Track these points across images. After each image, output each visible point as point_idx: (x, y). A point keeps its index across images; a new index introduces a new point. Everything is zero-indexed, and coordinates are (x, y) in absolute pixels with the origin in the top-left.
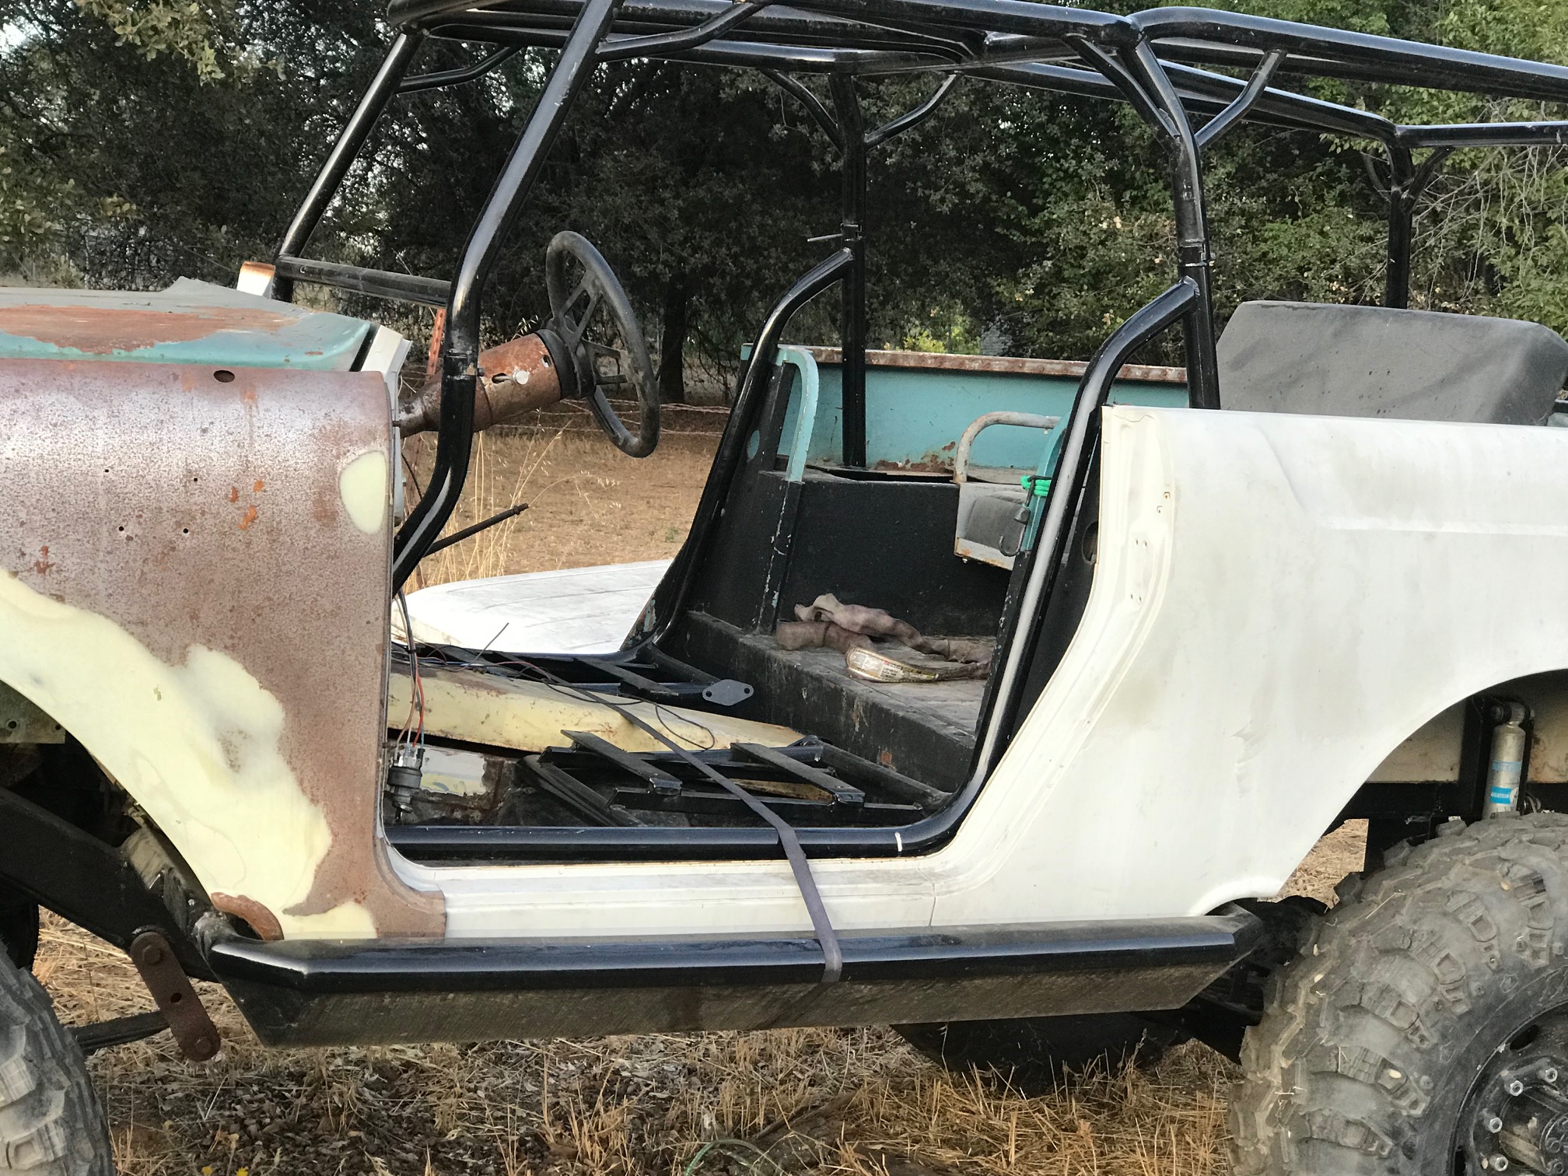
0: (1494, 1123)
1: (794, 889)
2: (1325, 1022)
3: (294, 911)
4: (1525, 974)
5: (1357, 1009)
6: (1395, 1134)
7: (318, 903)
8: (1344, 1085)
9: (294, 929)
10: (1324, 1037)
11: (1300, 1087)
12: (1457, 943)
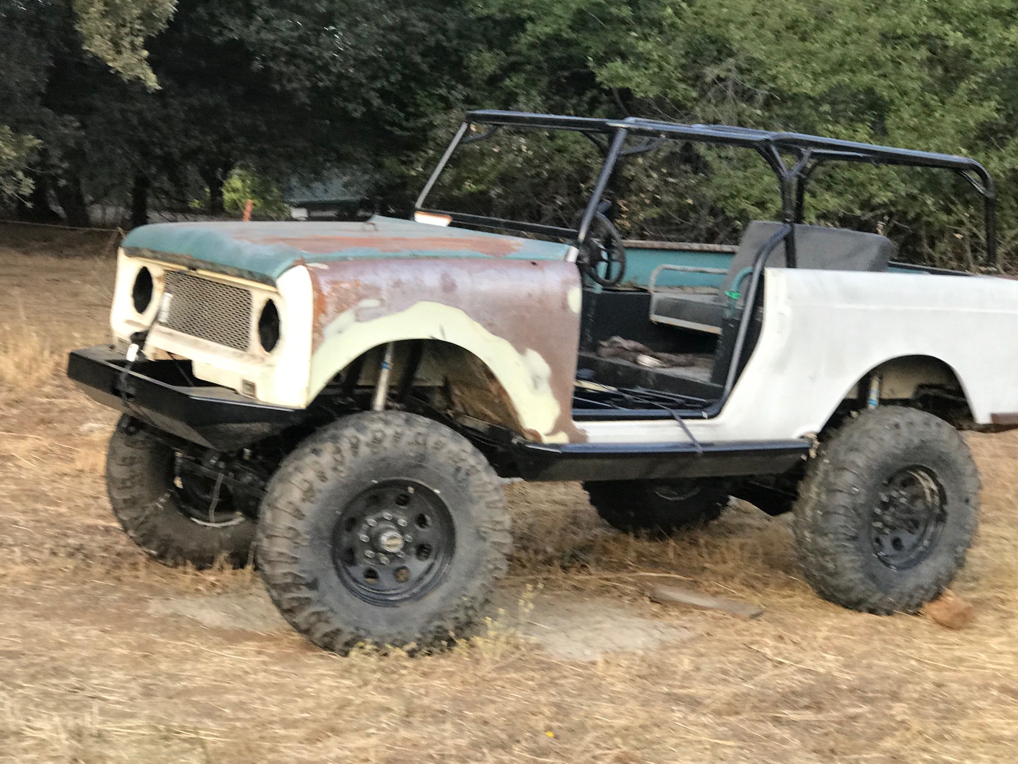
0: (878, 511)
1: (680, 429)
2: (831, 474)
3: (548, 435)
4: (895, 456)
5: (844, 469)
6: (855, 510)
7: (554, 432)
8: (838, 494)
9: (546, 440)
10: (831, 479)
11: (824, 497)
12: (873, 446)
